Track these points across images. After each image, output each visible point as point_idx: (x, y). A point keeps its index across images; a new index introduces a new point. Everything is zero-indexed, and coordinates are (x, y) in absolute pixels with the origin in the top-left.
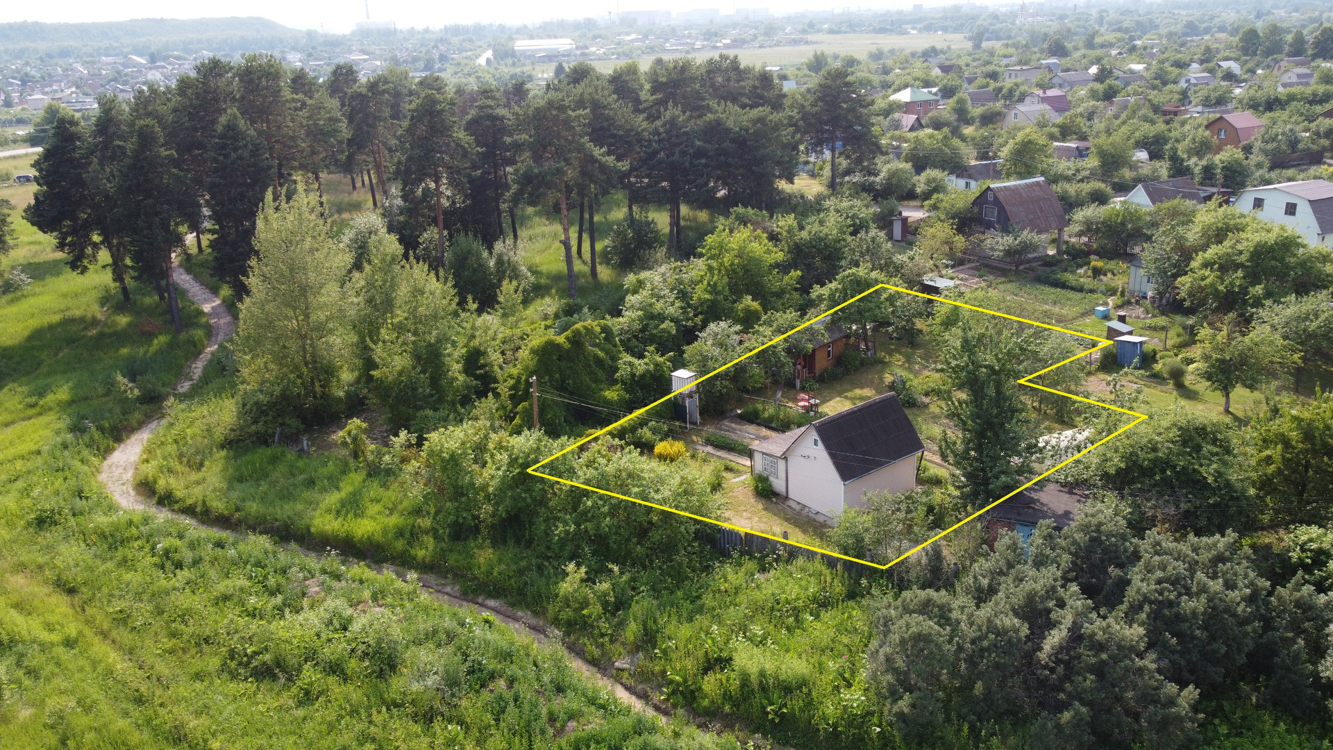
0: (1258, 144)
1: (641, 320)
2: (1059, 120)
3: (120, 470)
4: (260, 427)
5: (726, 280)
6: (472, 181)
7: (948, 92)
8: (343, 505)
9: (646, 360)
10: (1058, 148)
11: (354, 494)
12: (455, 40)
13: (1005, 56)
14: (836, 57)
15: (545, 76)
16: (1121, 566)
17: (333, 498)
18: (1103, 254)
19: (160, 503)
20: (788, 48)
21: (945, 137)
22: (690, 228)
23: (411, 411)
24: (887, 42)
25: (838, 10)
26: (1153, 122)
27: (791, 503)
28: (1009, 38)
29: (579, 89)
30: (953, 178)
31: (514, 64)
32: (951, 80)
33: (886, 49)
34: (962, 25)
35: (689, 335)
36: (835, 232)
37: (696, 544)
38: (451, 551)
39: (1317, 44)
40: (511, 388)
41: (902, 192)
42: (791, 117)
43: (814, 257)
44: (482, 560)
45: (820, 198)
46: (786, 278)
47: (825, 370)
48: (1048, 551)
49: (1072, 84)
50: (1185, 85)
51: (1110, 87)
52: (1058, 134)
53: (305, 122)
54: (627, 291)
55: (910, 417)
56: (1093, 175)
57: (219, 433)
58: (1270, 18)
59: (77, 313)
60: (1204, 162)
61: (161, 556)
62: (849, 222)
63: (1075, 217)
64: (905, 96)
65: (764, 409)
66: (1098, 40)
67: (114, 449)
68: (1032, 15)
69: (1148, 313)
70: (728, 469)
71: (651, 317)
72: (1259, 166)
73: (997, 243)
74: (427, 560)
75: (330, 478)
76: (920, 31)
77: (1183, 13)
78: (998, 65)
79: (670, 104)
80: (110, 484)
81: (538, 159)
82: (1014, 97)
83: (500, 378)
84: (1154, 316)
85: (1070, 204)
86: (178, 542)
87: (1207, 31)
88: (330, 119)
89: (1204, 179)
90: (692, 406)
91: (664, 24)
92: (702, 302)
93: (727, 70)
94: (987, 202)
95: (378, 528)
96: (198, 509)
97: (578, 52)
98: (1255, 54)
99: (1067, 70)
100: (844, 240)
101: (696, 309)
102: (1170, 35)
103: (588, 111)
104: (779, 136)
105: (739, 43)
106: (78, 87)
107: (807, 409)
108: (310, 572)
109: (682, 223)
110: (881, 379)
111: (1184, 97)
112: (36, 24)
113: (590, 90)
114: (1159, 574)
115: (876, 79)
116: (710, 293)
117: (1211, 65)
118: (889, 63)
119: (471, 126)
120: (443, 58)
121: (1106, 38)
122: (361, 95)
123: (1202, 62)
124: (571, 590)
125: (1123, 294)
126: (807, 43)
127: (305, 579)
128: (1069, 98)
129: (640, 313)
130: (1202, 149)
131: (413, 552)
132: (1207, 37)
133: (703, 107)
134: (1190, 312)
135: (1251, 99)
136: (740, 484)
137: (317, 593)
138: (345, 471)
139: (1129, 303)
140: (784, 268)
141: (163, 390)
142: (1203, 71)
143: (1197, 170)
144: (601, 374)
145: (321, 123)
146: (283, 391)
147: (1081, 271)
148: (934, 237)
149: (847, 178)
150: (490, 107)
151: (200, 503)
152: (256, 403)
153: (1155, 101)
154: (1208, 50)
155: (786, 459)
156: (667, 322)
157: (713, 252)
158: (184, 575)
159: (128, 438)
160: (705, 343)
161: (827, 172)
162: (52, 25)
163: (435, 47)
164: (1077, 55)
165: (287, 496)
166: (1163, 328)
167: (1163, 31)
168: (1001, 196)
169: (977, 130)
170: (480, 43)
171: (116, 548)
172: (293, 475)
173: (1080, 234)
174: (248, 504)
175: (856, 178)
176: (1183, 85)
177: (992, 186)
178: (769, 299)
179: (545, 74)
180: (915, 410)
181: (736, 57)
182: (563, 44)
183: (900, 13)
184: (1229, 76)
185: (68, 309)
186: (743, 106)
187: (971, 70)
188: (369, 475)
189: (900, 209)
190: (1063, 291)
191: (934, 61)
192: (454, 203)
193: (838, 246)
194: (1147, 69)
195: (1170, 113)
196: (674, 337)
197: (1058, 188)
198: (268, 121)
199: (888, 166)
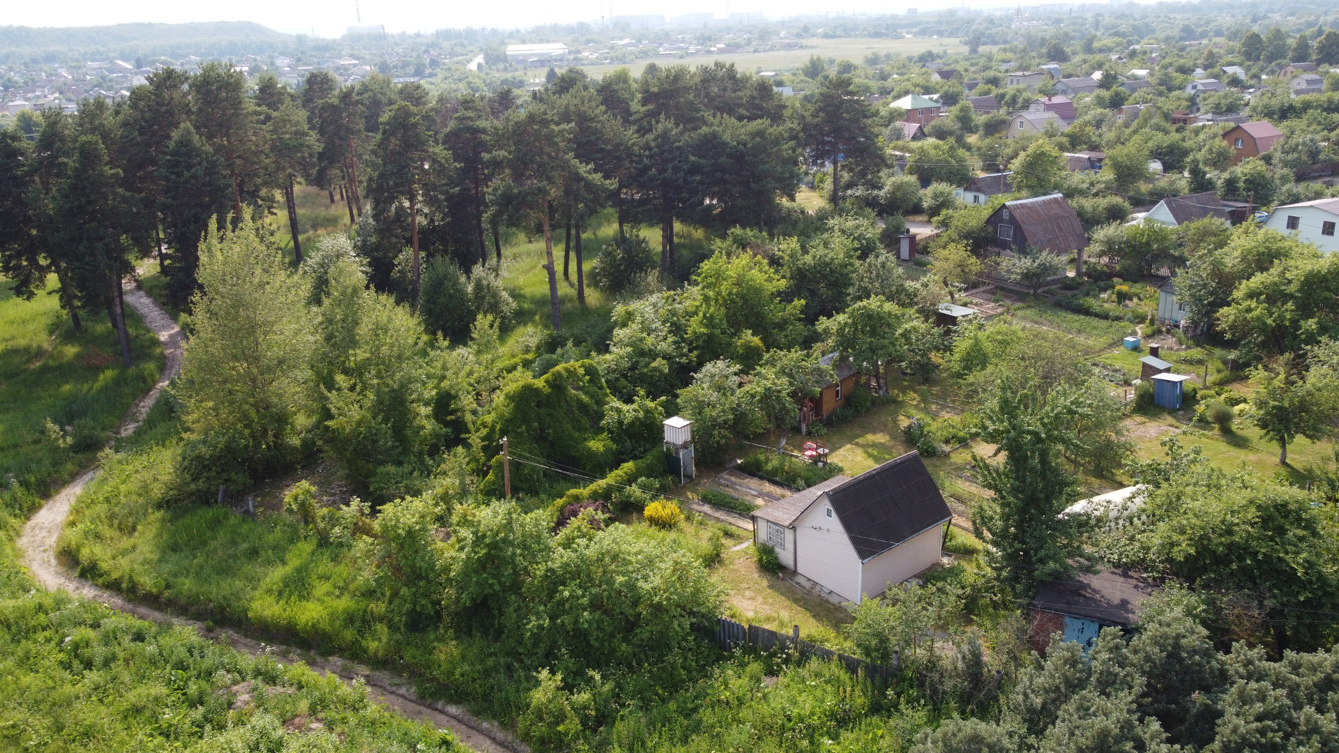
0: (1278, 155)
1: (630, 357)
2: (1068, 129)
3: (44, 533)
4: (201, 484)
5: (723, 310)
6: (450, 198)
7: (949, 99)
8: (287, 585)
9: (635, 406)
10: (1071, 159)
11: (299, 570)
12: (446, 45)
13: (1004, 61)
14: (832, 62)
15: (537, 81)
16: (1206, 689)
17: (276, 574)
18: (1126, 276)
19: (83, 575)
20: (783, 53)
21: (951, 148)
22: (684, 246)
23: (371, 466)
24: (883, 47)
25: (832, 15)
26: (1166, 132)
27: (800, 579)
28: (1005, 42)
29: (565, 100)
30: (961, 191)
31: (505, 69)
32: (951, 86)
33: (882, 53)
34: (957, 30)
35: (683, 374)
36: (841, 256)
37: (691, 638)
38: (408, 644)
39: (1321, 49)
40: (483, 439)
41: (908, 207)
42: (791, 129)
43: (818, 283)
44: (443, 657)
45: (822, 216)
46: (789, 307)
47: (833, 412)
48: (1117, 669)
49: (1076, 90)
50: (1193, 92)
51: (1117, 94)
52: (1067, 144)
53: (268, 136)
54: (615, 324)
55: (930, 469)
56: (1109, 189)
57: (157, 491)
58: (1267, 22)
59: (22, 342)
60: (1226, 175)
61: (68, 653)
62: (856, 244)
63: (1095, 236)
64: (905, 103)
65: (767, 460)
66: (1096, 45)
67: (40, 507)
68: (1028, 20)
69: (1181, 344)
70: (728, 534)
71: (641, 353)
72: (1284, 179)
73: (1013, 265)
74: (380, 654)
75: (275, 548)
76: (915, 35)
77: (1179, 17)
78: (998, 70)
79: (662, 117)
80: (30, 552)
81: (518, 177)
82: (1018, 104)
83: (471, 426)
84: (1188, 348)
85: (1089, 222)
86: (91, 634)
87: (1204, 35)
88: (296, 133)
89: (1227, 194)
90: (687, 458)
91: (657, 28)
92: (697, 337)
93: (723, 79)
94: (1001, 220)
95: (324, 613)
96: (124, 585)
97: (571, 57)
98: (1258, 59)
99: (1069, 76)
100: (851, 265)
101: (691, 343)
102: (1167, 40)
103: (573, 124)
104: (780, 150)
105: (733, 48)
106: (61, 93)
107: (816, 459)
108: (240, 673)
109: (676, 240)
110: (895, 422)
111: (1192, 102)
112: (21, 29)
113: (575, 102)
114: (1259, 707)
115: (874, 85)
116: (706, 326)
117: (1216, 70)
118: (886, 68)
119: (452, 140)
120: (434, 63)
121: (1105, 42)
122: (332, 106)
123: (1205, 68)
124: (544, 700)
125: (1152, 322)
126: (801, 47)
127: (235, 683)
128: (1075, 105)
129: (629, 349)
130: (1220, 161)
131: (364, 643)
132: (1205, 42)
133: (697, 119)
134: (1230, 345)
135: (1265, 107)
136: (741, 553)
137: (246, 703)
138: (293, 539)
139: (1159, 332)
140: (786, 296)
141: (102, 435)
142: (1208, 78)
143: (1220, 183)
144: (585, 422)
145: (287, 136)
146: (228, 442)
147: (1104, 296)
148: (947, 259)
149: (849, 192)
150: (470, 118)
151: (126, 578)
152: (198, 457)
153: (1165, 109)
154: (1211, 55)
155: (794, 528)
156: (659, 359)
157: (709, 280)
158: (93, 677)
159: (57, 492)
160: (702, 387)
161: (828, 185)
162: (38, 29)
163: (426, 51)
164: (1077, 59)
165: (225, 570)
166: (1200, 362)
167: (1162, 36)
168: (1017, 215)
169: (981, 139)
170: (471, 48)
171: (19, 641)
172: (234, 543)
173: (1101, 254)
174: (180, 580)
175: (859, 191)
176: (1190, 91)
177: (1008, 204)
178: (772, 335)
179: (537, 80)
180: (934, 460)
181: (732, 65)
182: (555, 49)
183: (895, 17)
184: (1235, 82)
185: (13, 338)
186: (740, 118)
187: (972, 76)
188: (320, 545)
189: (907, 226)
190: (1087, 319)
191: (932, 66)
192: (432, 220)
193: (846, 271)
194: (1151, 75)
195: (1179, 120)
196: (666, 377)
197: (1074, 203)
198: (228, 135)
199: (893, 179)
